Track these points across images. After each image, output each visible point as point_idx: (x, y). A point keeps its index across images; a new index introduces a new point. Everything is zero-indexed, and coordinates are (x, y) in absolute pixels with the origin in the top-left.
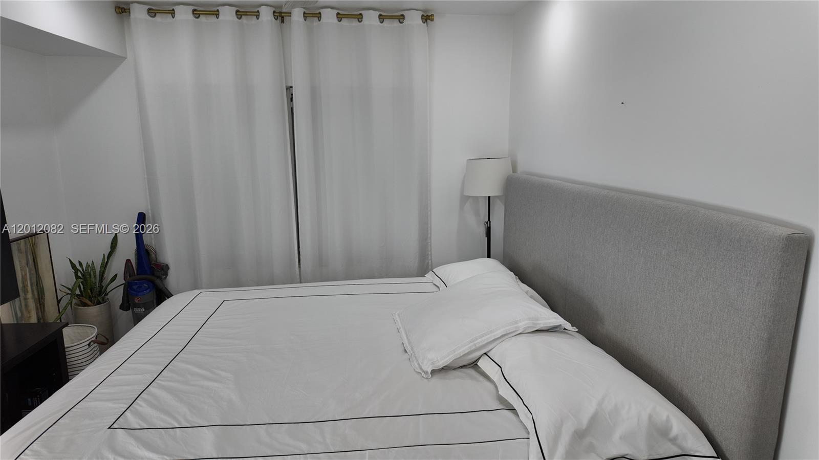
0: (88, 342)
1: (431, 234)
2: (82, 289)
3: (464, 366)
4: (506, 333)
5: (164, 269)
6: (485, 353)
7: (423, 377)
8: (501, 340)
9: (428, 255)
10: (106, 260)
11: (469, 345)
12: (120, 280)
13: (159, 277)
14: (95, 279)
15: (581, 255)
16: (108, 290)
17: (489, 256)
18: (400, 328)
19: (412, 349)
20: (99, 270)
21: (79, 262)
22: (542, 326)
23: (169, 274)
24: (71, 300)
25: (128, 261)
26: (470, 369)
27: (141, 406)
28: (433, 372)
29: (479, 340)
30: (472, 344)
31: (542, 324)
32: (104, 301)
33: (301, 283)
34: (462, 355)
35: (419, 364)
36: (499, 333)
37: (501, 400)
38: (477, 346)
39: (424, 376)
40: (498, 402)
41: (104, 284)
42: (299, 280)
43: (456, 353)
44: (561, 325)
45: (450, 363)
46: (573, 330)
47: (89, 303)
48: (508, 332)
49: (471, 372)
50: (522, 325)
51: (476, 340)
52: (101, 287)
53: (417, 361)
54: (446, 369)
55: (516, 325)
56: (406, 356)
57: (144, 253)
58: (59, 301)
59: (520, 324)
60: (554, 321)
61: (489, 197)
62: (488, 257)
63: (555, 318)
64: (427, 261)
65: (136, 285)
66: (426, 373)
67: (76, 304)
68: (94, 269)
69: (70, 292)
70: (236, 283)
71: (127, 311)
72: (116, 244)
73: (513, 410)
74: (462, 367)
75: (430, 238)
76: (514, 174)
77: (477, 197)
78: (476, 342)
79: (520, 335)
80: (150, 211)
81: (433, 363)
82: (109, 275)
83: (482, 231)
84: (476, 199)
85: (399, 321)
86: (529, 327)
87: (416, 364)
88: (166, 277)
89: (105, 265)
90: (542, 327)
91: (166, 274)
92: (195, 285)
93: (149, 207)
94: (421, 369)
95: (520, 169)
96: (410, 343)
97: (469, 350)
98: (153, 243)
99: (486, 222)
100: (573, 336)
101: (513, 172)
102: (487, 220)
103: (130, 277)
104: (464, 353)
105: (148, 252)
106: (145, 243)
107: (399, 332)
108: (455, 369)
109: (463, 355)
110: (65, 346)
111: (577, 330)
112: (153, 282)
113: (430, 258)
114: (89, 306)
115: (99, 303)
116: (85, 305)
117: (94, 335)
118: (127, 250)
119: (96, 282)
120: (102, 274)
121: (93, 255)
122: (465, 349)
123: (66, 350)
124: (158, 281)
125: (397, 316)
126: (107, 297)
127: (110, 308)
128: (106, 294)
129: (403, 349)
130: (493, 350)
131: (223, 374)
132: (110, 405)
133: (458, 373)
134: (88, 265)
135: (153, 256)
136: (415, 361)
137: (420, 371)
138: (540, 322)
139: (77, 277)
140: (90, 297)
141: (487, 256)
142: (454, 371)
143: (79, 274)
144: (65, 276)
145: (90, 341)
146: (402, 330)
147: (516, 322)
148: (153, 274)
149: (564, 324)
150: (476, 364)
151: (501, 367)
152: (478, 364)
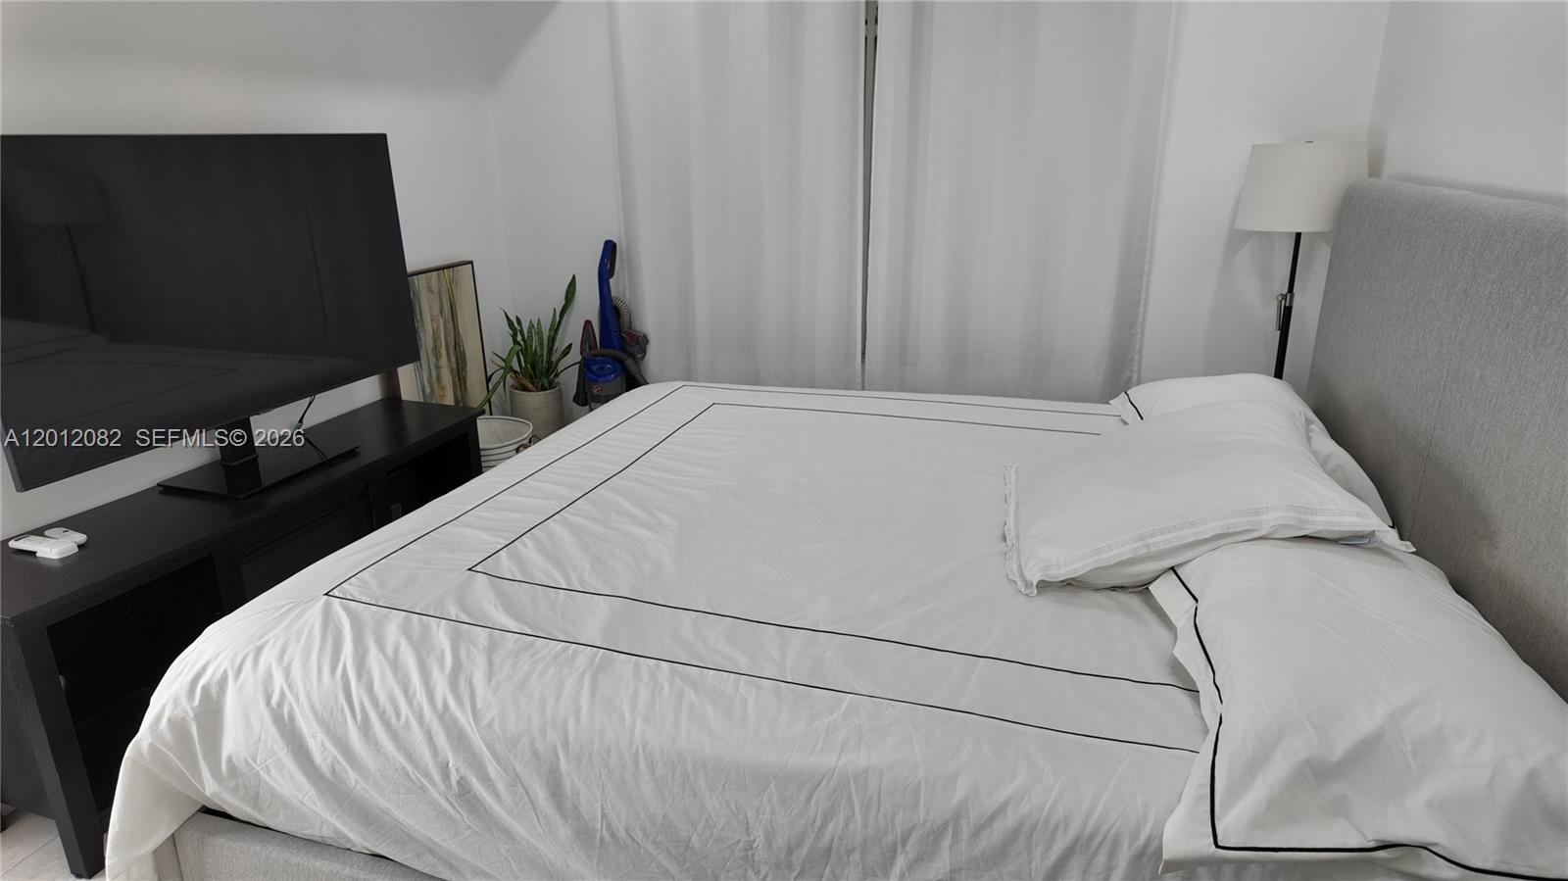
0: (516, 446)
1: (1144, 314)
2: (523, 365)
3: (1122, 587)
4: (1225, 531)
5: (641, 343)
6: (1173, 569)
7: (1021, 592)
8: (1211, 546)
9: (1132, 360)
10: (558, 319)
11: (1137, 545)
12: (575, 356)
13: (633, 357)
14: (542, 349)
15: (1477, 375)
16: (560, 369)
17: (1279, 374)
18: (1010, 494)
19: (1018, 537)
20: (547, 334)
21: (517, 318)
22: (1320, 528)
23: (648, 352)
24: (504, 378)
25: (588, 323)
26: (1132, 595)
27: (527, 548)
28: (1044, 586)
29: (1160, 538)
30: (1141, 543)
31: (1319, 524)
32: (551, 385)
33: (863, 389)
34: (1113, 562)
35: (1020, 568)
36: (1209, 529)
37: (1177, 668)
38: (1153, 549)
39: (1023, 590)
40: (1169, 670)
41: (554, 359)
42: (860, 387)
43: (1102, 556)
44: (1372, 534)
45: (1086, 573)
46: (1404, 549)
47: (530, 386)
48: (1231, 531)
49: (1134, 601)
50: (1268, 521)
51: (1152, 536)
52: (549, 362)
53: (1019, 560)
54: (1071, 585)
55: (1255, 518)
56: (1002, 546)
57: (611, 311)
58: (488, 380)
59: (1265, 517)
60: (1354, 520)
61: (1298, 236)
62: (1275, 376)
63: (1359, 515)
64: (1128, 374)
65: (596, 364)
66: (1028, 585)
67: (513, 386)
68: (540, 333)
69: (503, 365)
70: (753, 377)
71: (583, 406)
72: (573, 294)
73: (1193, 691)
74: (1114, 588)
75: (1143, 323)
76: (1373, 180)
77: (1268, 235)
78: (1150, 541)
79: (1261, 542)
80: (624, 240)
81: (1045, 569)
82: (560, 345)
83: (1272, 314)
84: (1267, 237)
85: (1013, 481)
86: (1285, 526)
87: (1015, 567)
88: (643, 357)
89: (556, 328)
90: (1320, 531)
91: (644, 351)
92: (689, 375)
93: (623, 231)
94: (1022, 575)
95: (1393, 165)
96: (1017, 524)
97: (1131, 556)
98: (628, 297)
99: (1282, 295)
100: (1400, 561)
101: (1371, 175)
102: (1285, 291)
103: (590, 348)
104: (1118, 560)
105: (617, 311)
106: (613, 294)
107: (1006, 501)
108: (1097, 590)
109: (1116, 564)
110: (481, 446)
111: (1415, 550)
112: (621, 362)
113: (1135, 367)
114: (530, 391)
115: (544, 389)
116: (524, 389)
117: (526, 435)
118: (588, 305)
119: (542, 355)
120: (552, 340)
121: (540, 309)
122: (1124, 552)
123: (482, 453)
124: (629, 362)
125: (1013, 473)
126: (557, 380)
127: (560, 397)
128: (557, 375)
129: (1001, 533)
130: (1189, 564)
131: (666, 519)
132: (484, 536)
133: (1101, 598)
134: (531, 326)
135: (625, 318)
136: (1015, 558)
137: (1018, 580)
138: (1319, 518)
139: (516, 342)
140: (531, 377)
141: (1273, 373)
142: (1093, 593)
143: (519, 338)
144: (499, 340)
145: (519, 444)
146: (1012, 501)
147: (1257, 512)
148: (624, 350)
149: (1383, 531)
150: (1147, 588)
151: (1196, 600)
152: (1150, 588)
